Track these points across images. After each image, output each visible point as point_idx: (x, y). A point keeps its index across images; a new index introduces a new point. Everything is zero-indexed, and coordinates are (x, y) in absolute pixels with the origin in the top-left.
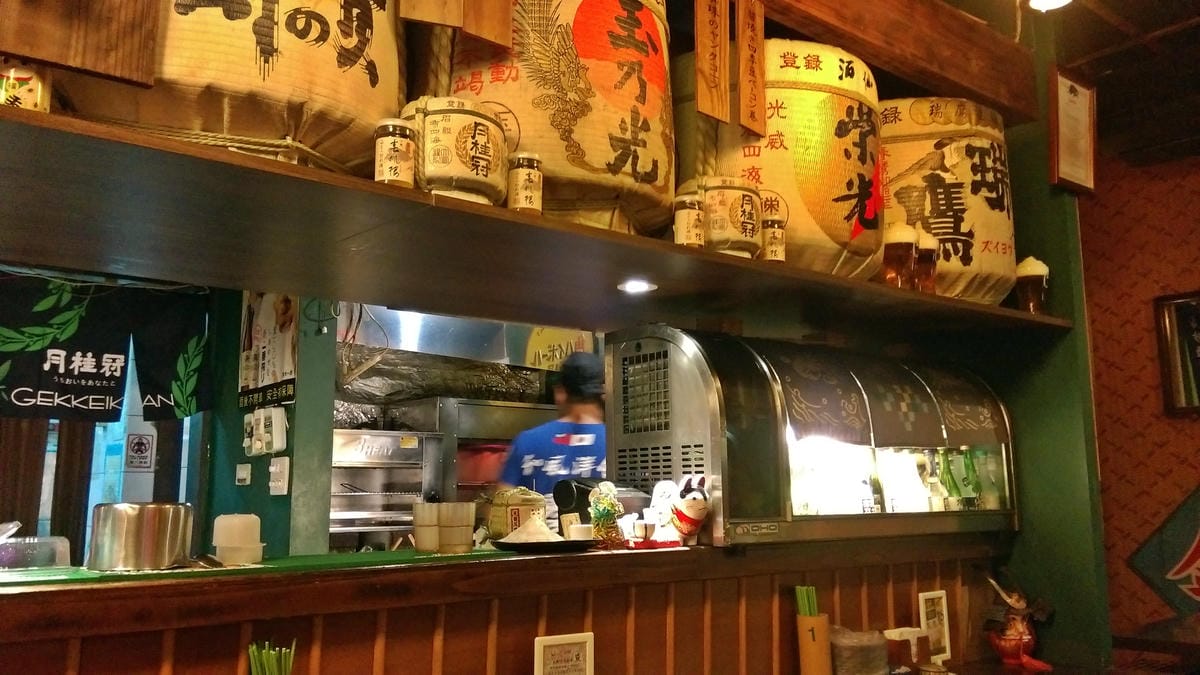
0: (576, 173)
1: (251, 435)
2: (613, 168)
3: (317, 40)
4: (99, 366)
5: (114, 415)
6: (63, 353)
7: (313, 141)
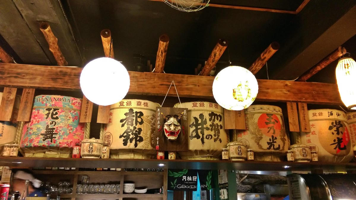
0: (261, 151)
1: (221, 195)
2: (269, 148)
3: (210, 139)
4: (192, 179)
5: (196, 190)
6: (186, 177)
7: (212, 154)
